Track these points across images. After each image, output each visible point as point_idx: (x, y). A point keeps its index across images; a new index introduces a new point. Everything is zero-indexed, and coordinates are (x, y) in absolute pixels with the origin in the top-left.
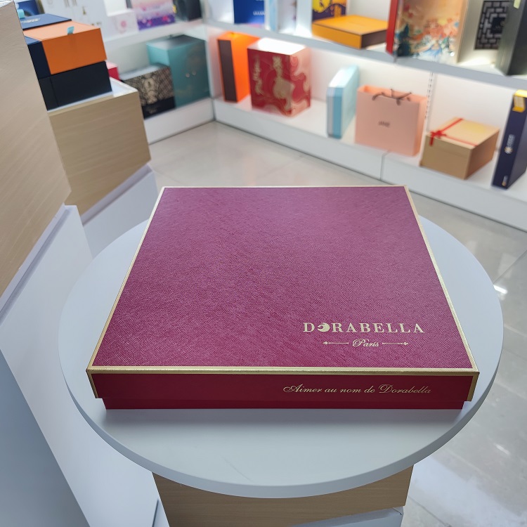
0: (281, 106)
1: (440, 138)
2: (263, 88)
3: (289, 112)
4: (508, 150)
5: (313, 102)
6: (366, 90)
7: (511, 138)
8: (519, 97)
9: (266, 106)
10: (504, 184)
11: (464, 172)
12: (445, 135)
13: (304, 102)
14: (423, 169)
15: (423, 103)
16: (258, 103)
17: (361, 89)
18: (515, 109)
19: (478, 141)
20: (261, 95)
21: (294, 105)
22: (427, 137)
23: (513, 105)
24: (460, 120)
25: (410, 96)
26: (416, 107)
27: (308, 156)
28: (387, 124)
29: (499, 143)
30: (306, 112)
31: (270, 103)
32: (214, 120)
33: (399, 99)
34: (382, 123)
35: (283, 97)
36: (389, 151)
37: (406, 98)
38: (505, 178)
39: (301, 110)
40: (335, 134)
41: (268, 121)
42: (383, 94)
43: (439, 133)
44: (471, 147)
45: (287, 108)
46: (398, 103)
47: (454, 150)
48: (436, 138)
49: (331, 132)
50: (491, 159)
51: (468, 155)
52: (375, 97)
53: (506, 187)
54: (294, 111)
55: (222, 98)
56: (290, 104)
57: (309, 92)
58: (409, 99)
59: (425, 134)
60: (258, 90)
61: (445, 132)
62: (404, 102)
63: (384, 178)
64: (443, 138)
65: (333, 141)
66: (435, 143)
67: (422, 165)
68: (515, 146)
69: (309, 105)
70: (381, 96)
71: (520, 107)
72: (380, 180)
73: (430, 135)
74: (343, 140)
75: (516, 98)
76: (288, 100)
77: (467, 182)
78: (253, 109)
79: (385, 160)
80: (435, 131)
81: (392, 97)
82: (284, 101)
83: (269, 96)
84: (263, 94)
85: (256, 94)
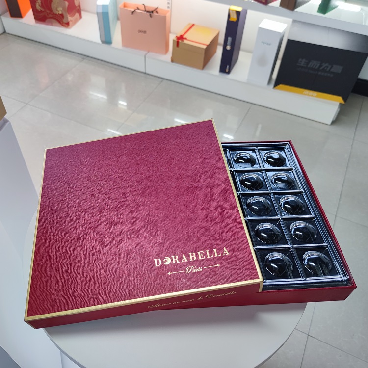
0: (61, 20)
1: (183, 41)
2: (42, 6)
3: (67, 24)
4: (228, 48)
5: (83, 13)
6: (125, 6)
7: (230, 39)
8: (232, 10)
9: (47, 20)
10: (227, 70)
11: (202, 66)
12: (186, 39)
13: (77, 15)
14: (174, 64)
15: (168, 15)
16: (40, 17)
17: (120, 5)
18: (231, 19)
19: (208, 43)
20: (41, 11)
21: (70, 18)
22: (174, 41)
23: (229, 17)
24: (193, 25)
25: (157, 10)
26: (164, 18)
27: (88, 58)
28: (145, 32)
29: (221, 40)
30: (80, 23)
31: (50, 18)
32: (5, 32)
33: (150, 12)
34: (140, 31)
35: (60, 13)
36: (148, 52)
37: (155, 12)
38: (228, 67)
39: (75, 21)
40: (107, 40)
41: (50, 32)
42: (138, 9)
43: (181, 38)
44: (205, 47)
45: (65, 20)
46: (151, 16)
47: (193, 49)
48: (180, 41)
49: (104, 39)
50: (215, 52)
51: (203, 52)
52: (133, 12)
53: (228, 73)
54: (70, 23)
55: (8, 14)
56: (67, 18)
57: (79, 6)
58: (157, 12)
59: (172, 38)
60: (38, 7)
61: (185, 37)
62: (155, 14)
63: (147, 72)
64: (185, 41)
65: (105, 46)
66: (180, 45)
67: (172, 61)
68: (233, 45)
69: (81, 17)
70: (137, 11)
71: (234, 18)
72: (145, 73)
73: (175, 39)
74: (113, 45)
75: (231, 12)
76: (65, 14)
77: (204, 71)
78: (36, 23)
79: (147, 59)
80: (179, 36)
81: (145, 11)
82: (62, 15)
83: (48, 12)
84: (43, 10)
85: (37, 10)
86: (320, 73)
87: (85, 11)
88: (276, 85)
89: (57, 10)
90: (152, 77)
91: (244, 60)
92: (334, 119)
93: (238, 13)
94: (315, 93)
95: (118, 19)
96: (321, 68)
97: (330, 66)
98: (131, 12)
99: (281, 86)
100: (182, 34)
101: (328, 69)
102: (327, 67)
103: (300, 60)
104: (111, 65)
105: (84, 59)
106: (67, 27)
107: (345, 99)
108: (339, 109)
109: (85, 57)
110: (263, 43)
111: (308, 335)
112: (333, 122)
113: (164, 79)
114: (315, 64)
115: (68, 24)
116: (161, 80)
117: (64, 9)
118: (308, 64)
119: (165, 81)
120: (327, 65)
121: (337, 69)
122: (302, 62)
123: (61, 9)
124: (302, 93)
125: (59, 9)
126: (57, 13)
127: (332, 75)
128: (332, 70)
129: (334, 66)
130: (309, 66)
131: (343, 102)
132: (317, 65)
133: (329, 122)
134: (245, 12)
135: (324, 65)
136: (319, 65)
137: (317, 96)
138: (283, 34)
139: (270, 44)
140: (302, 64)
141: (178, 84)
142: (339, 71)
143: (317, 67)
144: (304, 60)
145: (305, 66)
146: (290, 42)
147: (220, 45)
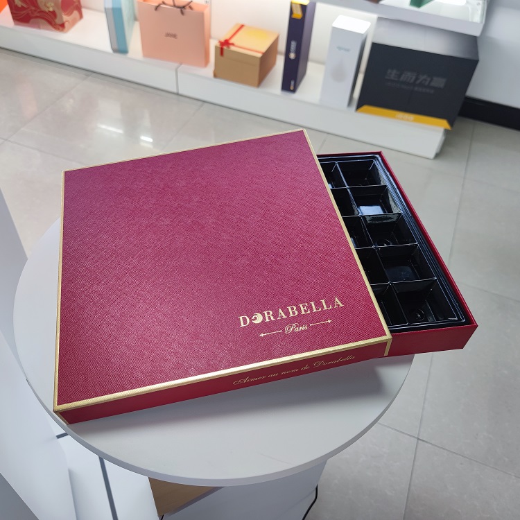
0: (52, 21)
1: (229, 47)
2: (24, 1)
3: (61, 27)
4: (292, 56)
5: (84, 11)
7: (293, 44)
8: (296, 4)
9: (32, 20)
10: (292, 88)
11: (257, 82)
12: (233, 44)
13: (76, 13)
14: (217, 80)
15: (206, 12)
16: (22, 17)
18: (294, 16)
19: (264, 49)
20: (23, 8)
21: (65, 18)
22: (216, 47)
23: (291, 12)
24: (242, 26)
25: (191, 4)
26: (201, 16)
27: (94, 74)
28: (175, 36)
29: (282, 46)
31: (37, 17)
33: (182, 8)
34: (168, 35)
35: (51, 9)
36: (181, 64)
37: (187, 7)
38: (292, 83)
39: (74, 23)
40: (120, 48)
41: (36, 38)
42: (164, 3)
43: (226, 43)
44: (259, 55)
45: (58, 21)
46: (182, 13)
47: (243, 59)
48: (225, 48)
49: (116, 47)
50: (274, 63)
51: (258, 63)
52: (157, 8)
53: (294, 91)
54: (66, 24)
56: (62, 18)
57: (79, 1)
58: (191, 8)
59: (213, 44)
60: (18, 2)
61: (231, 41)
62: (187, 10)
63: (181, 92)
64: (232, 48)
65: (118, 57)
66: (225, 53)
67: (215, 76)
68: (298, 52)
69: (81, 16)
70: (163, 6)
71: (298, 14)
72: (177, 94)
73: (218, 45)
74: (130, 54)
75: (293, 5)
76: (58, 12)
77: (260, 90)
78: (15, 24)
79: (179, 74)
80: (223, 40)
81: (175, 6)
82: (54, 13)
83: (33, 8)
84: (25, 6)
85: (16, 6)
86: (416, 89)
87: (87, 8)
88: (359, 106)
89: (45, 5)
90: (187, 100)
91: (314, 74)
92: (438, 151)
93: (304, 7)
94: (411, 117)
95: (136, 19)
96: (418, 82)
97: (429, 79)
98: (154, 8)
99: (365, 108)
100: (227, 37)
101: (427, 83)
102: (425, 80)
103: (389, 71)
104: (127, 83)
105: (88, 76)
106: (62, 31)
107: (451, 123)
108: (443, 138)
109: (89, 73)
110: (340, 48)
111: (418, 439)
112: (437, 156)
113: (204, 102)
114: (409, 76)
115: (63, 26)
116: (200, 103)
117: (56, 4)
118: (400, 76)
119: (206, 104)
120: (425, 77)
121: (439, 82)
122: (392, 74)
123: (53, 4)
124: (394, 117)
125: (48, 5)
126: (47, 10)
127: (432, 91)
128: (433, 84)
129: (435, 79)
130: (402, 79)
131: (448, 127)
132: (411, 78)
133: (432, 155)
134: (314, 5)
135: (422, 78)
136: (414, 78)
137: (415, 121)
138: (365, 36)
139: (348, 50)
140: (392, 77)
141: (225, 109)
142: (442, 86)
143: (412, 81)
144: (395, 71)
145: (396, 79)
146: (375, 46)
147: (281, 53)
